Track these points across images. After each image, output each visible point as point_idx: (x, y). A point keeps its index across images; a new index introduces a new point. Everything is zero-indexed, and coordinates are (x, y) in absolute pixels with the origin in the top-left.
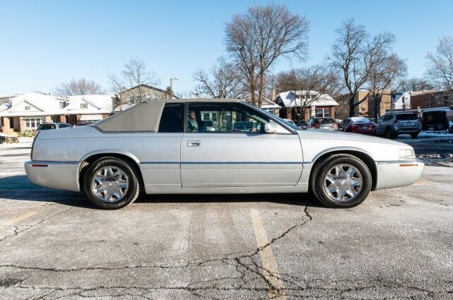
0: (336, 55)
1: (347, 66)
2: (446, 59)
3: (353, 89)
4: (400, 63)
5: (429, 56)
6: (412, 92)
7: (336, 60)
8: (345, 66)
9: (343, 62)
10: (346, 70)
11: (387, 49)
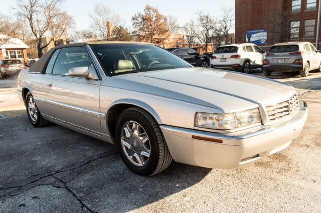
0: (21, 6)
1: (31, 16)
2: (100, 18)
3: (38, 36)
4: (71, 18)
5: (90, 15)
6: (84, 40)
7: (20, 10)
8: (29, 17)
9: (27, 13)
10: (30, 19)
11: (60, 7)
